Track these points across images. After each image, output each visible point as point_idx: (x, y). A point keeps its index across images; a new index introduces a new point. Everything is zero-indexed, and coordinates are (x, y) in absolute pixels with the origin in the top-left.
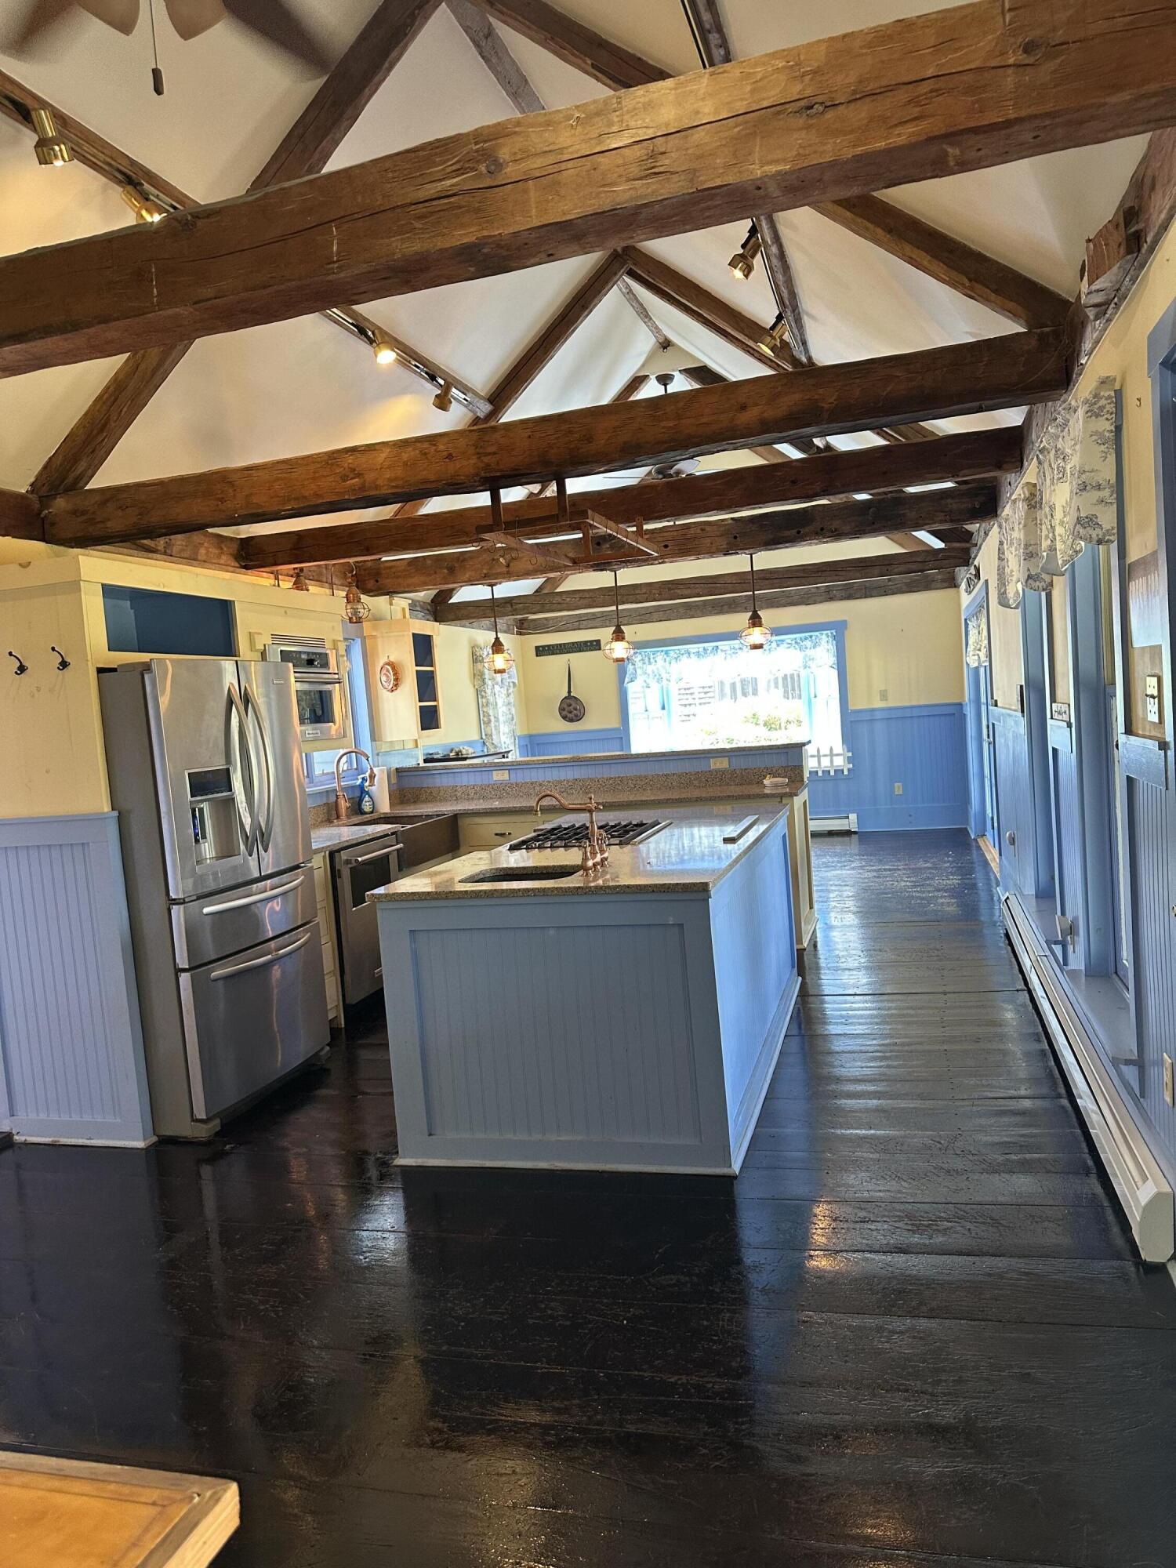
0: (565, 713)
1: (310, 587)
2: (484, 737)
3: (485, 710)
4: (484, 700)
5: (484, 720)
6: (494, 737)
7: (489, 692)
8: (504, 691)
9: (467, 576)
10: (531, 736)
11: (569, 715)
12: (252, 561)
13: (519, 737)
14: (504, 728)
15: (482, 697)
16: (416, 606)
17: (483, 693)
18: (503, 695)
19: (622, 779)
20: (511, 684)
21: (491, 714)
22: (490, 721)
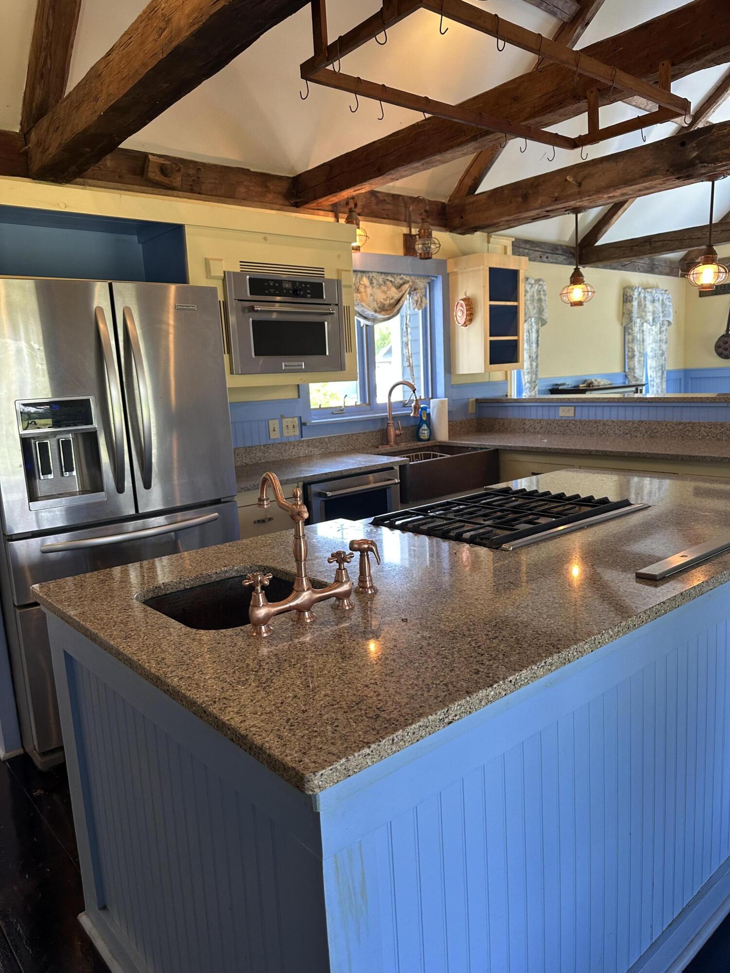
0: (720, 350)
1: (361, 223)
2: (627, 370)
3: (630, 345)
4: (630, 337)
5: (627, 355)
6: (636, 371)
7: (636, 329)
8: (656, 329)
9: (539, 202)
10: (686, 371)
11: (725, 352)
12: (300, 198)
13: (668, 372)
14: (651, 363)
15: (629, 334)
16: (557, 249)
17: (630, 331)
18: (654, 332)
19: (693, 425)
20: (666, 323)
21: (636, 349)
22: (633, 356)
